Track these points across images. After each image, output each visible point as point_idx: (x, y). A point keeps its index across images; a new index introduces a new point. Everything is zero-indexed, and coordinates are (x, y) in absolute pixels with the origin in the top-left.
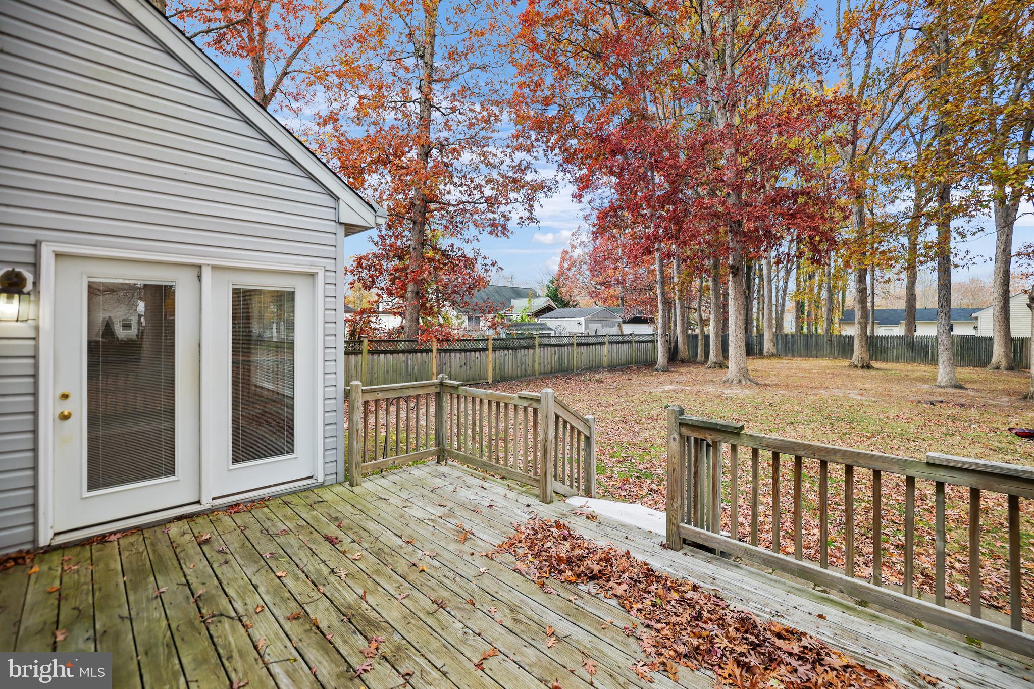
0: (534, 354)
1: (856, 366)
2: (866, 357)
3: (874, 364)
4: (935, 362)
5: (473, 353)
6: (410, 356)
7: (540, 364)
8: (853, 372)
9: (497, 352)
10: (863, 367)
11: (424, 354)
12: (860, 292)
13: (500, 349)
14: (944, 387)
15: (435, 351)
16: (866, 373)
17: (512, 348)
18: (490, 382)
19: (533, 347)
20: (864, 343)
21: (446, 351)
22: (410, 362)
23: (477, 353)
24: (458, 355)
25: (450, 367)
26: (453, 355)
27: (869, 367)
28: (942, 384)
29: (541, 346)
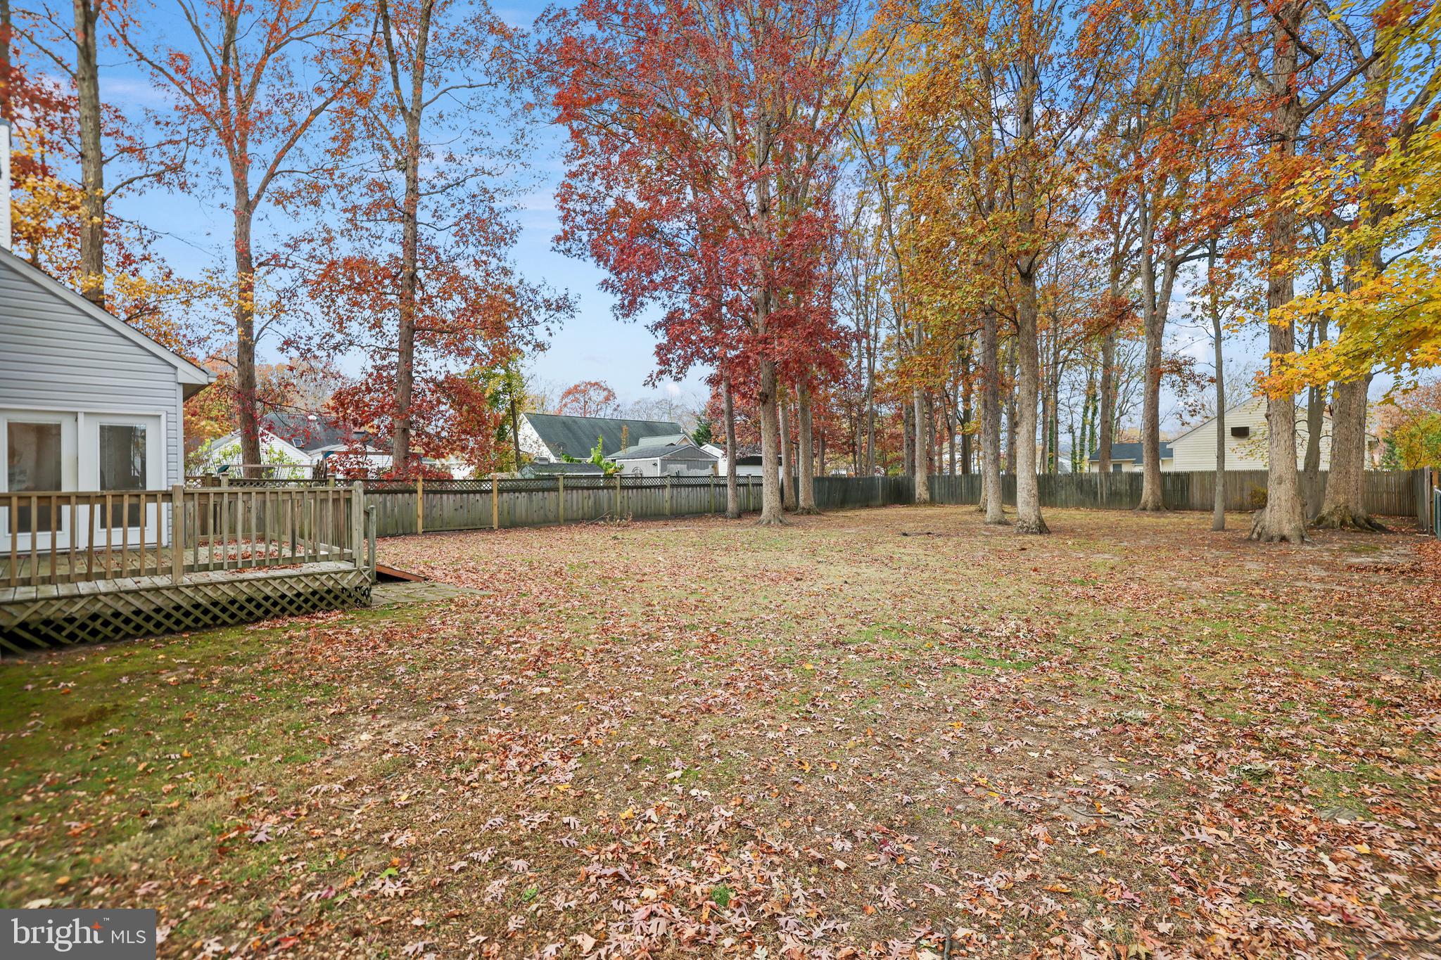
0: (558, 498)
5: (471, 496)
6: (389, 497)
7: (565, 509)
9: (505, 495)
11: (407, 495)
13: (508, 491)
15: (420, 492)
17: (526, 491)
18: (495, 527)
19: (557, 490)
21: (435, 492)
22: (388, 504)
23: (478, 496)
24: (451, 497)
25: (441, 509)
26: (445, 496)
29: (566, 488)
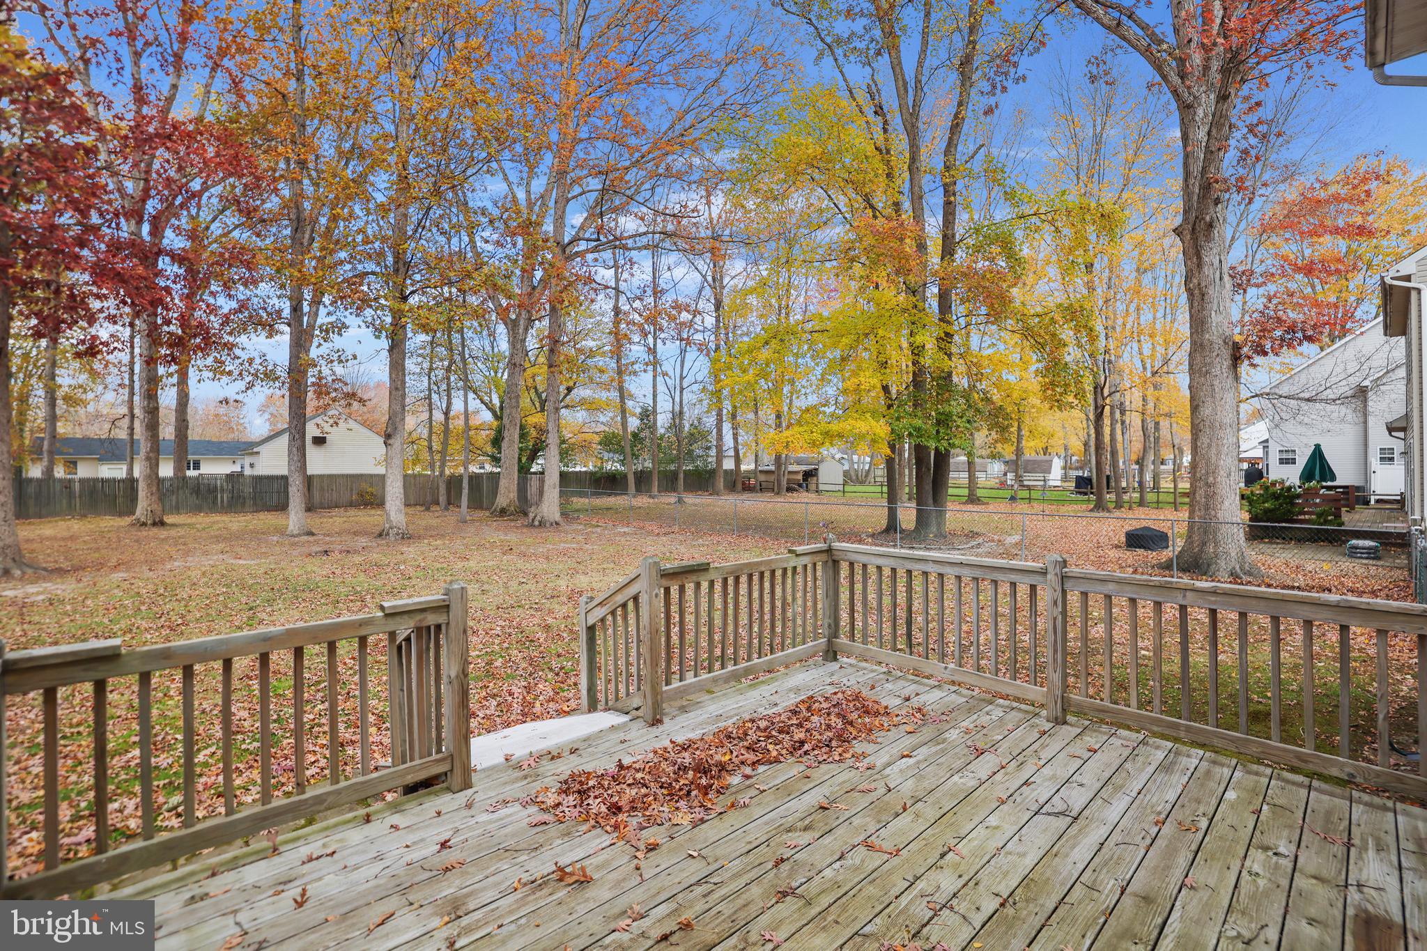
1: (144, 524)
2: (157, 508)
3: (169, 519)
4: (282, 507)
8: (144, 533)
10: (154, 524)
12: (149, 413)
14: (298, 535)
16: (162, 533)
20: (154, 489)
27: (162, 524)
28: (295, 532)
